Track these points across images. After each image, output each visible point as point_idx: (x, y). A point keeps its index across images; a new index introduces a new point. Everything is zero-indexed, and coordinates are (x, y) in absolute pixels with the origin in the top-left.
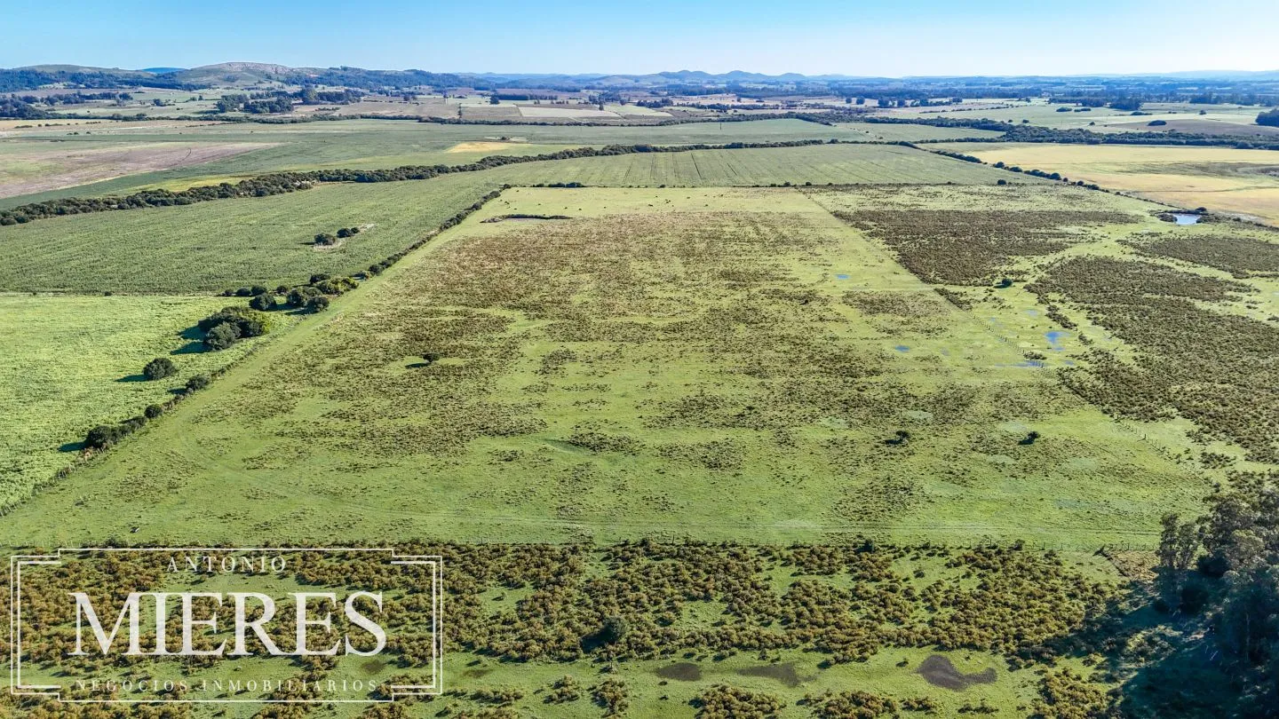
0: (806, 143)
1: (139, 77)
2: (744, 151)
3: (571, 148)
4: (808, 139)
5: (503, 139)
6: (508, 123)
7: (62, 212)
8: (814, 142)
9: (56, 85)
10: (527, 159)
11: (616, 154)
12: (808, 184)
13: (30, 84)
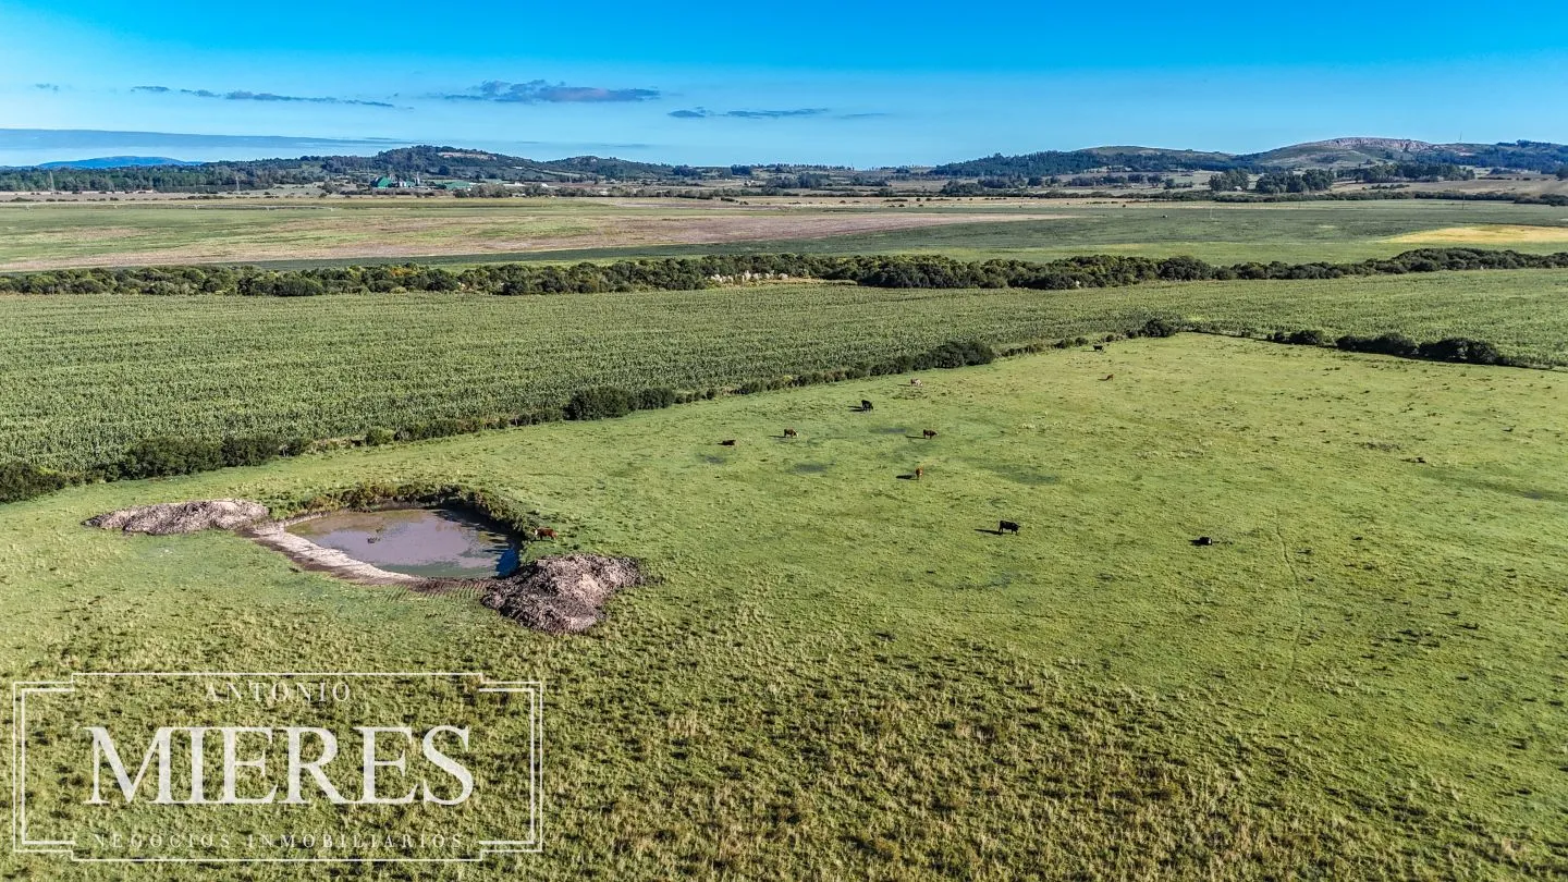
13: (1077, 168)
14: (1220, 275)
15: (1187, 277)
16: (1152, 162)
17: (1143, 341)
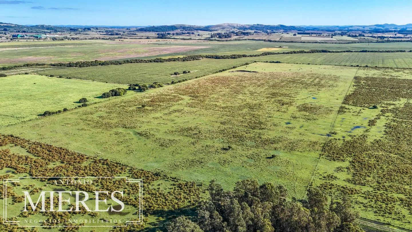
0: (397, 51)
1: (200, 28)
2: (368, 53)
3: (296, 50)
4: (399, 50)
5: (280, 47)
6: (292, 42)
7: (131, 63)
8: (401, 51)
9: (179, 30)
10: (279, 53)
11: (313, 53)
12: (367, 66)
14: (248, 56)
16: (189, 28)
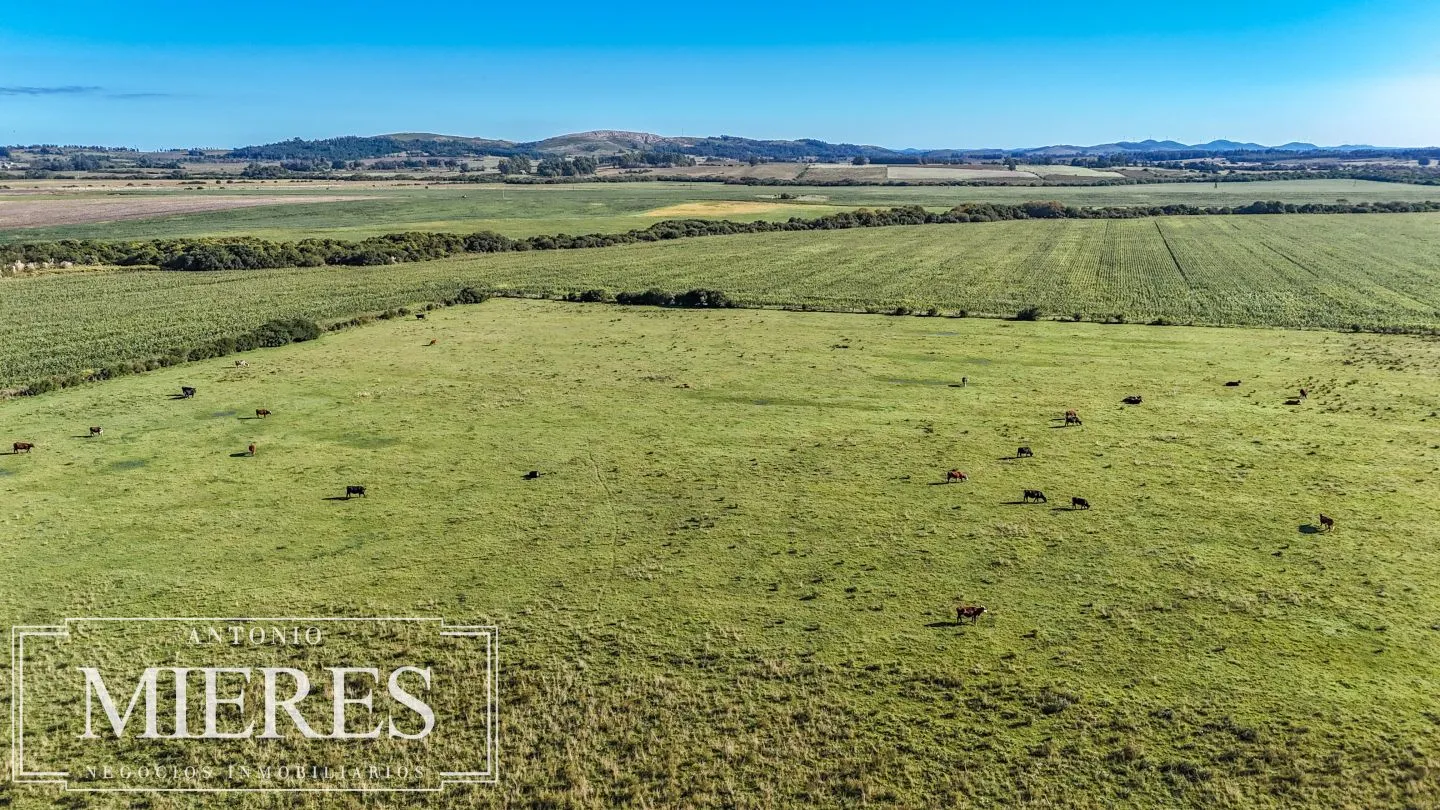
1: (498, 146)
5: (784, 197)
9: (403, 154)
10: (761, 227)
13: (378, 152)
14: (518, 247)
15: (491, 250)
16: (446, 148)
17: (459, 308)
